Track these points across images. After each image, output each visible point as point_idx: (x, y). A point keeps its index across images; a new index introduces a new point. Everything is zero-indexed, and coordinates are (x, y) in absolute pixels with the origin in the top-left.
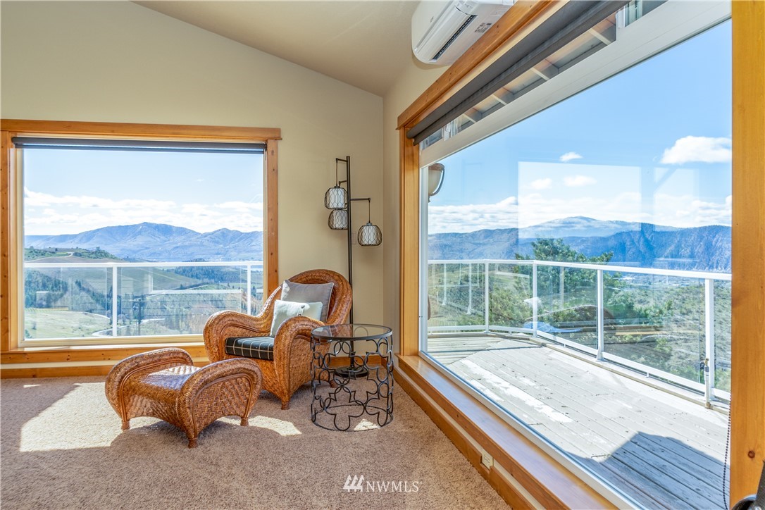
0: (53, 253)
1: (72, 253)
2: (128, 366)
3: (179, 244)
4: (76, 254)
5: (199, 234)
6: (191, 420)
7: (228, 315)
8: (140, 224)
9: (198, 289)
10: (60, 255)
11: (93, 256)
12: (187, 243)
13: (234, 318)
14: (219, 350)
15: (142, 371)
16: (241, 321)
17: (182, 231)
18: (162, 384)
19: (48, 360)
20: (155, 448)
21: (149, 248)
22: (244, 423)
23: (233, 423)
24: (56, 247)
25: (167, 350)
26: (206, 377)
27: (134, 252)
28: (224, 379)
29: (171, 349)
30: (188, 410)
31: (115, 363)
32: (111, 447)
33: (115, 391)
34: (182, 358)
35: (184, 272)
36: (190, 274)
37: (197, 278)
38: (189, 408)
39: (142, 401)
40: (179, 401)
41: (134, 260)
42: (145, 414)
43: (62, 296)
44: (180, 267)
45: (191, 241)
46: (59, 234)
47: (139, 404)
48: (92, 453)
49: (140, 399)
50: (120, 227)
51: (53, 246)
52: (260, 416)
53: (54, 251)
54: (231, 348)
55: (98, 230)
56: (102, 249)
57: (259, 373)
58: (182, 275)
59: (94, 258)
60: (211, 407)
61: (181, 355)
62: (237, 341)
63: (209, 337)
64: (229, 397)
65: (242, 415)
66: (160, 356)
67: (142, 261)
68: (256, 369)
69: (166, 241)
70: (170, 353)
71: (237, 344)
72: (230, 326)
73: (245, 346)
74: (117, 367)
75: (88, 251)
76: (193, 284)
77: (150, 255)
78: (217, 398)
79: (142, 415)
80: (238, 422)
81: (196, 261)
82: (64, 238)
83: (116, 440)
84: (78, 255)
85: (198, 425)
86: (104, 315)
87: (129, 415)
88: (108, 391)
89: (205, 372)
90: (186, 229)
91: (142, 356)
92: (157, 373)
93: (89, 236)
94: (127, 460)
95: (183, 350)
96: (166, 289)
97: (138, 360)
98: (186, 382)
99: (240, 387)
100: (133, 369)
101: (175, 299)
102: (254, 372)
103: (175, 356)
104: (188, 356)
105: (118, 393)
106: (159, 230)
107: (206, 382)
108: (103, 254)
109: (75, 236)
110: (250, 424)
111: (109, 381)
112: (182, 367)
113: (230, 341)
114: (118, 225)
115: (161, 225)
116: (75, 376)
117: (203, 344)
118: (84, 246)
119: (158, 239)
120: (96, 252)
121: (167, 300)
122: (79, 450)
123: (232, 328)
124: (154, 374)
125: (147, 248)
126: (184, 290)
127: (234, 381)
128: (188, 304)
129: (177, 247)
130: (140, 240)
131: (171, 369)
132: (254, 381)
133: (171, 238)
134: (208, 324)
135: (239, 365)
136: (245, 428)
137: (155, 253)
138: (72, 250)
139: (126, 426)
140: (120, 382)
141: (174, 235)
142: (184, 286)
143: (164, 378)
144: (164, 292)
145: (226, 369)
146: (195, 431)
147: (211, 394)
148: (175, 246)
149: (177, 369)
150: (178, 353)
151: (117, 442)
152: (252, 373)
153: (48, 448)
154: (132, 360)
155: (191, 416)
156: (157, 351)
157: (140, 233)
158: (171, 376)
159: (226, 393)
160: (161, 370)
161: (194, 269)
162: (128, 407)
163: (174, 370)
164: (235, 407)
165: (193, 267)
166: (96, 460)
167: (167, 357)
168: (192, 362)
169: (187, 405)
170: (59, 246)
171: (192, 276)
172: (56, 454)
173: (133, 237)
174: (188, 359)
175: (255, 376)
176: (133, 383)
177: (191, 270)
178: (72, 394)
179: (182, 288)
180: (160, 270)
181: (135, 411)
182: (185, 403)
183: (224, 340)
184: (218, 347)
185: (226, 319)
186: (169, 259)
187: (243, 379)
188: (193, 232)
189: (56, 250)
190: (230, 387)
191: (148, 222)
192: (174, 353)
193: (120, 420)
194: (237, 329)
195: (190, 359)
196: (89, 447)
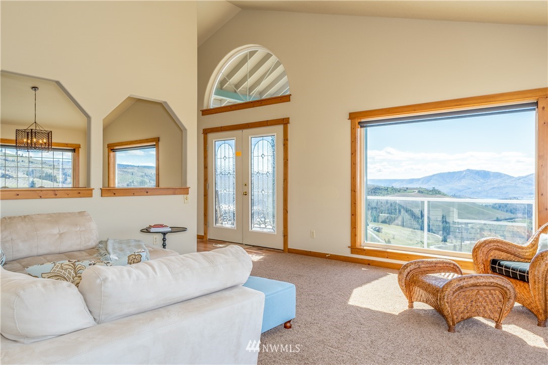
0: (405, 190)
1: (417, 191)
2: (412, 267)
3: (496, 186)
4: (419, 192)
5: (513, 177)
6: (450, 312)
7: (494, 241)
8: (464, 171)
9: (512, 222)
10: (409, 192)
11: (431, 193)
12: (503, 185)
13: (499, 244)
14: (484, 267)
15: (422, 272)
16: (506, 247)
17: (498, 175)
18: (433, 282)
19: (376, 256)
20: (425, 325)
21: (471, 188)
22: (498, 326)
23: (489, 325)
24: (407, 187)
25: (441, 260)
26: (462, 283)
27: (460, 191)
28: (479, 288)
29: (445, 260)
30: (446, 304)
31: (404, 263)
32: (398, 316)
33: (404, 281)
34: (454, 268)
35: (500, 207)
36: (505, 209)
37: (512, 213)
38: (448, 303)
39: (419, 291)
40: (440, 296)
41: (459, 197)
42: (422, 300)
43: (397, 218)
44: (496, 204)
45: (506, 183)
46: (409, 178)
47: (418, 293)
48: (386, 317)
49: (418, 290)
50: (449, 173)
51: (405, 186)
52: (515, 326)
53: (406, 189)
54: (495, 266)
55: (434, 175)
56: (436, 188)
57: (512, 290)
58: (498, 209)
59: (431, 195)
60: (467, 307)
61: (452, 266)
62: (499, 263)
63: (476, 256)
64: (483, 303)
65: (497, 320)
66: (436, 263)
67: (465, 197)
68: (509, 286)
69: (484, 183)
70: (443, 263)
71: (499, 265)
72: (496, 249)
73: (506, 267)
74: (405, 266)
75: (427, 190)
76: (507, 217)
77: (472, 193)
78: (472, 301)
79: (420, 301)
80: (493, 325)
81: (511, 199)
82: (412, 181)
83: (402, 313)
84: (421, 192)
85: (455, 317)
86: (438, 234)
87: (412, 299)
88: (399, 280)
89: (461, 280)
90: (501, 173)
91: (423, 262)
92: (432, 275)
93: (428, 179)
94: (405, 326)
95: (454, 262)
96: (484, 220)
97: (420, 264)
98: (446, 284)
99: (493, 297)
100: (416, 269)
101: (492, 228)
102: (507, 288)
103: (447, 265)
104: (458, 267)
105: (405, 282)
106: (479, 175)
107: (461, 287)
108: (437, 192)
109: (419, 180)
110: (504, 329)
111: (400, 273)
112: (452, 274)
113: (494, 262)
114: (447, 172)
115: (480, 171)
116: (391, 268)
117: (472, 260)
118: (425, 186)
119: (478, 182)
120: (432, 190)
121: (485, 228)
122: (380, 312)
123: (497, 252)
124: (430, 275)
125: (469, 188)
126: (499, 222)
127: (488, 292)
128: (503, 232)
129: (494, 188)
130: (464, 183)
131: (443, 274)
132: (507, 295)
133: (489, 180)
134: (476, 246)
135: (492, 280)
136: (498, 331)
137: (475, 192)
138: (417, 189)
139: (411, 306)
140: (407, 276)
141: (491, 178)
142: (499, 218)
143: (436, 279)
144: (483, 222)
145: (479, 281)
146: (453, 321)
147: (466, 297)
148: (492, 187)
149: (447, 274)
150: (450, 264)
151: (402, 314)
152: (505, 289)
153: (364, 306)
154: (415, 263)
155: (449, 309)
156: (433, 260)
157: (464, 177)
158: (441, 279)
159: (480, 299)
160: (436, 273)
161: (508, 206)
162: (412, 293)
163: (445, 275)
164: (489, 312)
165: (508, 204)
166: (387, 321)
167: (441, 265)
168: (461, 272)
169: (445, 300)
170: (409, 186)
171: (507, 211)
172: (367, 310)
173: (459, 180)
174: (457, 269)
175: (508, 292)
176: (415, 278)
177: (506, 206)
178: (384, 278)
179: (498, 220)
180: (479, 205)
181: (416, 297)
182: (444, 299)
183: (489, 260)
184: (484, 265)
185: (492, 244)
186: (487, 197)
187: (497, 291)
188: (508, 176)
189: (407, 188)
190: (484, 296)
191: (470, 169)
192: (447, 263)
193: (408, 301)
194: (502, 253)
195: (460, 270)
196: (386, 312)
